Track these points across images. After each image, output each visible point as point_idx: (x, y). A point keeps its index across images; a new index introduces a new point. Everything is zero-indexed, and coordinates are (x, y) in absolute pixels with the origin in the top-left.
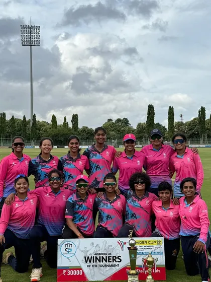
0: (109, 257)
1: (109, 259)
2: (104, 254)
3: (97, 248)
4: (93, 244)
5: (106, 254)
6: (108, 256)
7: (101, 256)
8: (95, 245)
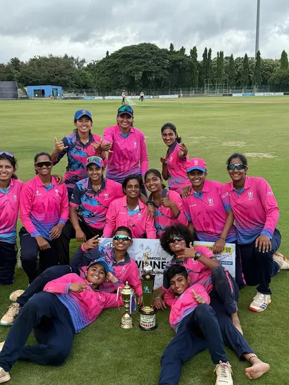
0: (162, 263)
1: (163, 265)
2: (157, 259)
3: (148, 250)
4: (142, 246)
5: (159, 259)
6: (161, 261)
7: (153, 261)
8: (145, 247)
